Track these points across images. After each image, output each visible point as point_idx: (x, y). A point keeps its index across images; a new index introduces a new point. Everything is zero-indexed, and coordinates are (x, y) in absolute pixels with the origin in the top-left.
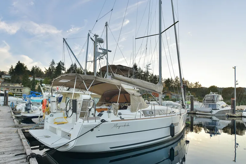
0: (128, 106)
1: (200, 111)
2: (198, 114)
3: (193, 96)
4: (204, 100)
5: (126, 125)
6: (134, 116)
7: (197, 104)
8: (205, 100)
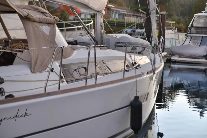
0: (19, 54)
1: (180, 55)
2: (175, 62)
3: (164, 13)
4: (190, 26)
5: (20, 114)
6: (43, 84)
7: (173, 36)
8: (192, 26)
